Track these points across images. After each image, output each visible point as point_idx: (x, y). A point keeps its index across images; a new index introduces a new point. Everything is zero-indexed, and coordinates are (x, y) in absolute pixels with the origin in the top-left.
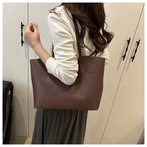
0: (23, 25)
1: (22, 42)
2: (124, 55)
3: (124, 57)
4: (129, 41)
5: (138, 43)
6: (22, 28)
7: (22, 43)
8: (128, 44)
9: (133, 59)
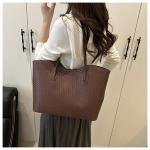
0: (24, 32)
1: (24, 48)
2: (125, 54)
3: (126, 56)
4: (129, 40)
5: (139, 41)
6: (22, 35)
7: (24, 50)
8: (129, 42)
9: (135, 57)
